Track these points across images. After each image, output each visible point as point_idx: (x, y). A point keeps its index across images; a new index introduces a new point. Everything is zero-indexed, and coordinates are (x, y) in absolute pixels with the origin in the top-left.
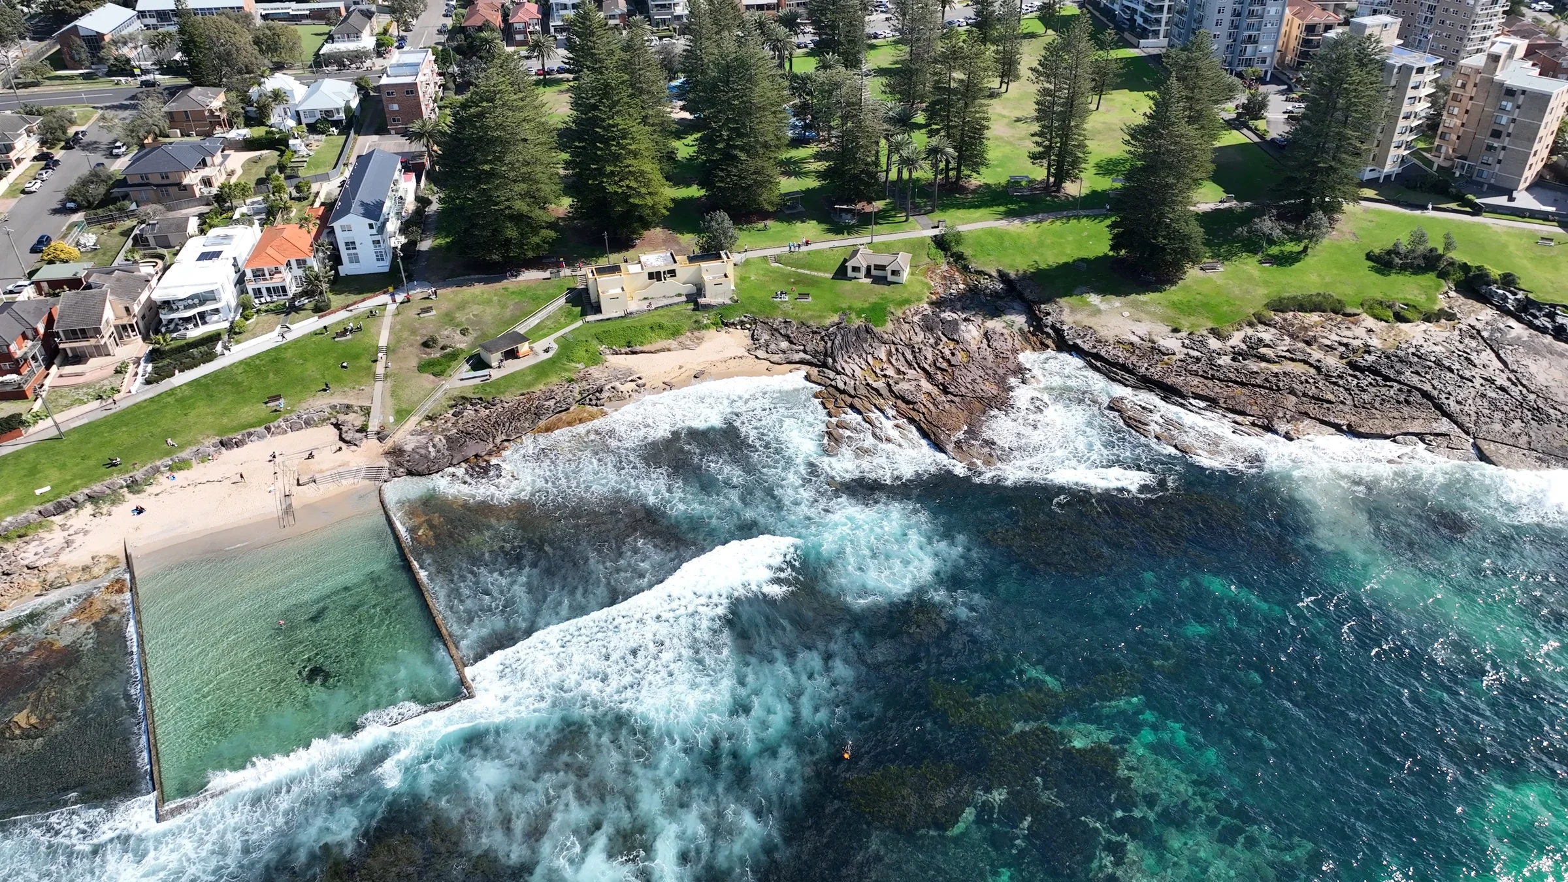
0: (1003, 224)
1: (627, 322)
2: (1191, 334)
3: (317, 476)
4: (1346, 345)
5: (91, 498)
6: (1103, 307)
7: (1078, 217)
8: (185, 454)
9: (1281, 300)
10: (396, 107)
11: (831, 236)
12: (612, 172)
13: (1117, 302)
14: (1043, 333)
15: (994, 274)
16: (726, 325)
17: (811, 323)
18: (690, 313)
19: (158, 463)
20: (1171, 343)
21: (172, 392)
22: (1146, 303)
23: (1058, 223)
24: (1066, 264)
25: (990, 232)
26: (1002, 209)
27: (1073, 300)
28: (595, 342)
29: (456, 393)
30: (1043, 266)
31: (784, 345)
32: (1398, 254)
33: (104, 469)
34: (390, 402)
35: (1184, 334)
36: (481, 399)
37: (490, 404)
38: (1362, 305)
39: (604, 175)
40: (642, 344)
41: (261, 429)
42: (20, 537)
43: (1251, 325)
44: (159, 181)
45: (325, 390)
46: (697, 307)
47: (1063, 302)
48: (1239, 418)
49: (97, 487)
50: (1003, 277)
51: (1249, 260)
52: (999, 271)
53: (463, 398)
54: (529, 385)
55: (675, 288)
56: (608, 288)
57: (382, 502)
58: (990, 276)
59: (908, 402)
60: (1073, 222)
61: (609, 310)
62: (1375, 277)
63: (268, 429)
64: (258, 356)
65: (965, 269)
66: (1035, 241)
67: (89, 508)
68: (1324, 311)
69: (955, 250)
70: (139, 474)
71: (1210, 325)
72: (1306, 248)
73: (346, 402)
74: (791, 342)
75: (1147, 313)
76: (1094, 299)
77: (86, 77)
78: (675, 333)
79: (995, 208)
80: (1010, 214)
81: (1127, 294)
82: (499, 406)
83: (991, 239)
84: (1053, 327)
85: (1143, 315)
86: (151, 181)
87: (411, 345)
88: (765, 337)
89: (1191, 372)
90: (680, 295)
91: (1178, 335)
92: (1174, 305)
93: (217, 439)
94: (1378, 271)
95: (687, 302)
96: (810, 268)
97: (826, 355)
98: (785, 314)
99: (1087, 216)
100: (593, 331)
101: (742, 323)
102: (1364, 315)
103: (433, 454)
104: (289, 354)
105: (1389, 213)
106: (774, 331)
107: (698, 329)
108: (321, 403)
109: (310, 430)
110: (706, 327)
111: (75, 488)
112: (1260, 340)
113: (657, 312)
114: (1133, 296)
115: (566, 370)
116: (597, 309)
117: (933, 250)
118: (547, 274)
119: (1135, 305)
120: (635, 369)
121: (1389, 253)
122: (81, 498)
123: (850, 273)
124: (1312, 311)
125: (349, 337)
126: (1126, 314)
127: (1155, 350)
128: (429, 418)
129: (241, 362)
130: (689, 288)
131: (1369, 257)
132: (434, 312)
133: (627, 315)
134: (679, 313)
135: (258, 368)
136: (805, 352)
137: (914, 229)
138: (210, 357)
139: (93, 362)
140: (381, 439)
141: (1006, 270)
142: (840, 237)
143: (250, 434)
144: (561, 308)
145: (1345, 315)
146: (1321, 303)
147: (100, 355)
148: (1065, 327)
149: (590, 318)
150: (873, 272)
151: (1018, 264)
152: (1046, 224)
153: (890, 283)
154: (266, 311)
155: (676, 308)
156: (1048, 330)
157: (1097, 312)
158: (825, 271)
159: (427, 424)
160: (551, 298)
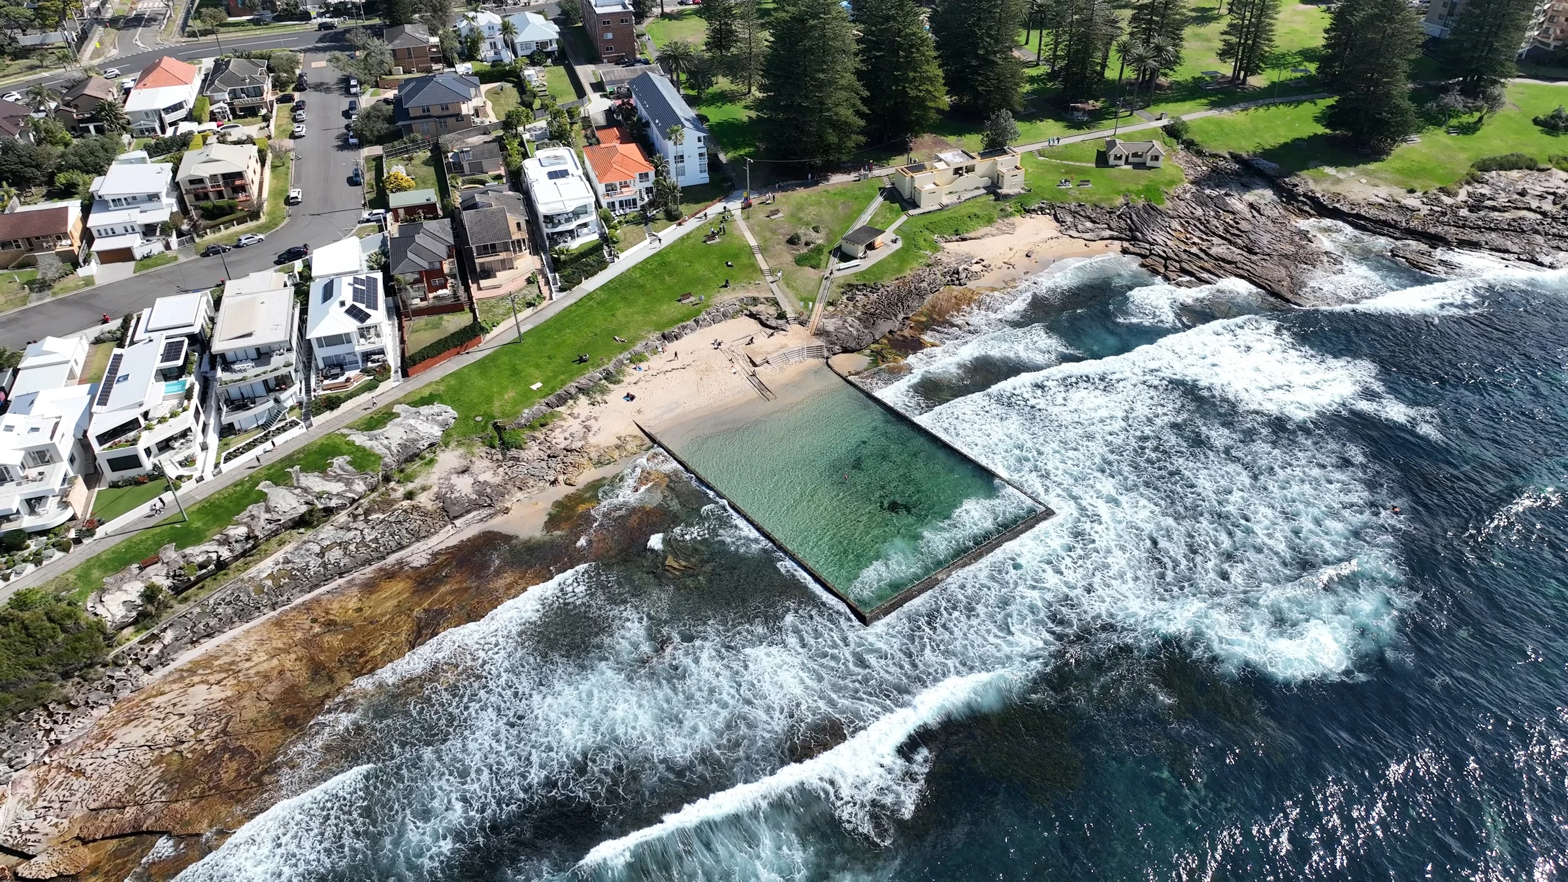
0: (1214, 113)
1: (945, 214)
2: (1425, 193)
3: (769, 358)
4: (1554, 194)
5: (580, 390)
6: (1341, 176)
7: (1274, 104)
8: (639, 347)
9: (1484, 161)
10: (610, 36)
11: (1073, 131)
12: (914, 78)
13: (1351, 172)
14: (1298, 201)
15: (1227, 156)
16: (1028, 211)
17: (1103, 205)
18: (993, 203)
19: (621, 357)
20: (1412, 201)
21: (590, 296)
22: (1374, 171)
23: (1261, 110)
24: (1286, 144)
25: (1209, 120)
26: (1204, 101)
27: (1312, 172)
28: (927, 233)
29: (842, 281)
30: (1267, 147)
31: (1089, 225)
32: (1561, 118)
33: (575, 366)
34: (791, 293)
35: (1419, 194)
36: (864, 285)
37: (874, 289)
38: (1550, 161)
39: (906, 80)
40: (967, 231)
41: (691, 323)
42: (542, 425)
43: (1468, 183)
44: (439, 112)
45: (726, 286)
46: (999, 197)
47: (1304, 174)
48: (1506, 256)
49: (583, 381)
50: (1236, 158)
51: (1436, 132)
52: (1230, 154)
53: (849, 285)
54: (899, 271)
55: (974, 182)
56: (924, 183)
57: (839, 375)
58: (1225, 158)
59: (1229, 263)
60: (1273, 109)
61: (927, 204)
62: (1548, 138)
63: (697, 322)
64: (646, 261)
65: (1199, 153)
66: (1250, 126)
67: (583, 400)
68: (1520, 168)
69: (1185, 137)
70: (610, 367)
71: (1438, 186)
72: (1481, 119)
73: (750, 295)
74: (1094, 222)
75: (1381, 179)
76: (1330, 170)
77: (256, 22)
78: (990, 221)
79: (1198, 101)
80: (1214, 105)
81: (1356, 165)
82: (882, 290)
83: (1212, 127)
84: (1305, 195)
85: (1379, 182)
86: (431, 113)
87: (779, 244)
88: (1069, 219)
89: (1443, 223)
90: (978, 188)
91: (1415, 195)
92: (1399, 171)
93: (658, 334)
94: (1548, 133)
95: (987, 194)
96: (1071, 159)
97: (1131, 230)
98: (1076, 199)
99: (1282, 103)
100: (921, 223)
101: (1042, 209)
102: (1554, 170)
103: (855, 333)
104: (672, 258)
105: (1534, 86)
106: (1074, 214)
107: (1006, 216)
108: (728, 298)
109: (730, 322)
110: (1011, 214)
111: (563, 383)
112: (1484, 195)
113: (967, 204)
114: (1361, 166)
115: (920, 257)
116: (915, 205)
117: (1167, 139)
118: (852, 176)
119: (1366, 173)
120: (972, 253)
121: (1553, 117)
122: (573, 391)
123: (1112, 161)
124: (1511, 169)
125: (718, 240)
126: (1364, 181)
127: (1402, 208)
128: (831, 304)
129: (635, 267)
130: (986, 181)
131: (1536, 121)
132: (780, 215)
133: (943, 208)
134: (984, 204)
135: (651, 272)
136: (1111, 229)
137: (1140, 122)
138: (603, 265)
139: (501, 276)
140: (802, 324)
141: (1238, 152)
142: (1082, 131)
143: (684, 327)
144: (882, 205)
145: (1539, 170)
146: (1517, 162)
147: (504, 269)
148: (1318, 195)
149: (911, 212)
150: (1131, 159)
151: (1246, 147)
152: (1252, 111)
153: (1150, 168)
154: (627, 222)
155: (980, 200)
156: (1301, 198)
157: (1338, 181)
158: (1087, 162)
159: (831, 309)
160: (871, 198)
